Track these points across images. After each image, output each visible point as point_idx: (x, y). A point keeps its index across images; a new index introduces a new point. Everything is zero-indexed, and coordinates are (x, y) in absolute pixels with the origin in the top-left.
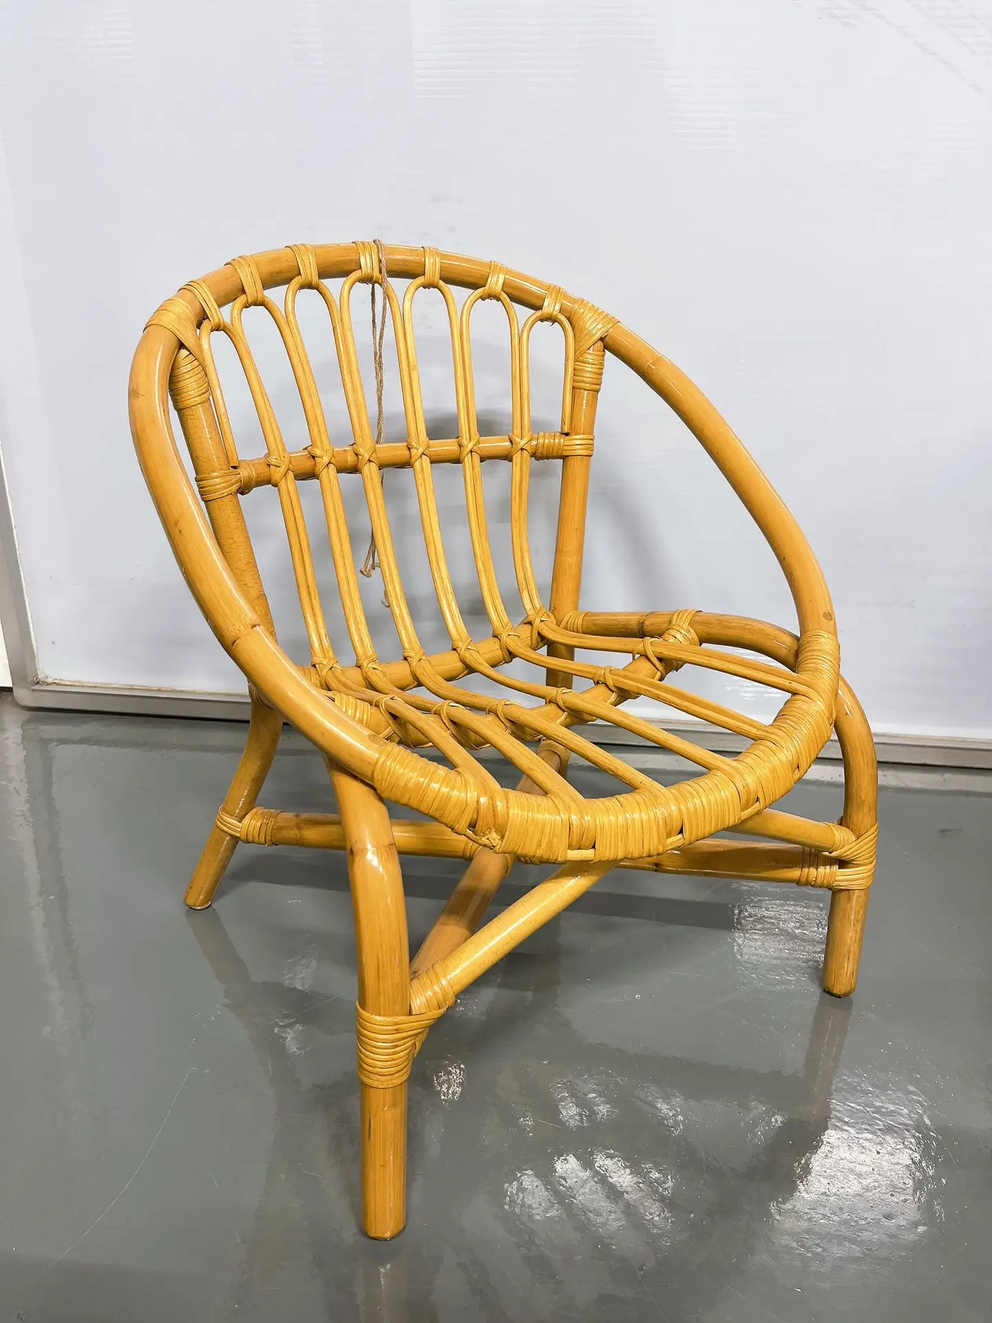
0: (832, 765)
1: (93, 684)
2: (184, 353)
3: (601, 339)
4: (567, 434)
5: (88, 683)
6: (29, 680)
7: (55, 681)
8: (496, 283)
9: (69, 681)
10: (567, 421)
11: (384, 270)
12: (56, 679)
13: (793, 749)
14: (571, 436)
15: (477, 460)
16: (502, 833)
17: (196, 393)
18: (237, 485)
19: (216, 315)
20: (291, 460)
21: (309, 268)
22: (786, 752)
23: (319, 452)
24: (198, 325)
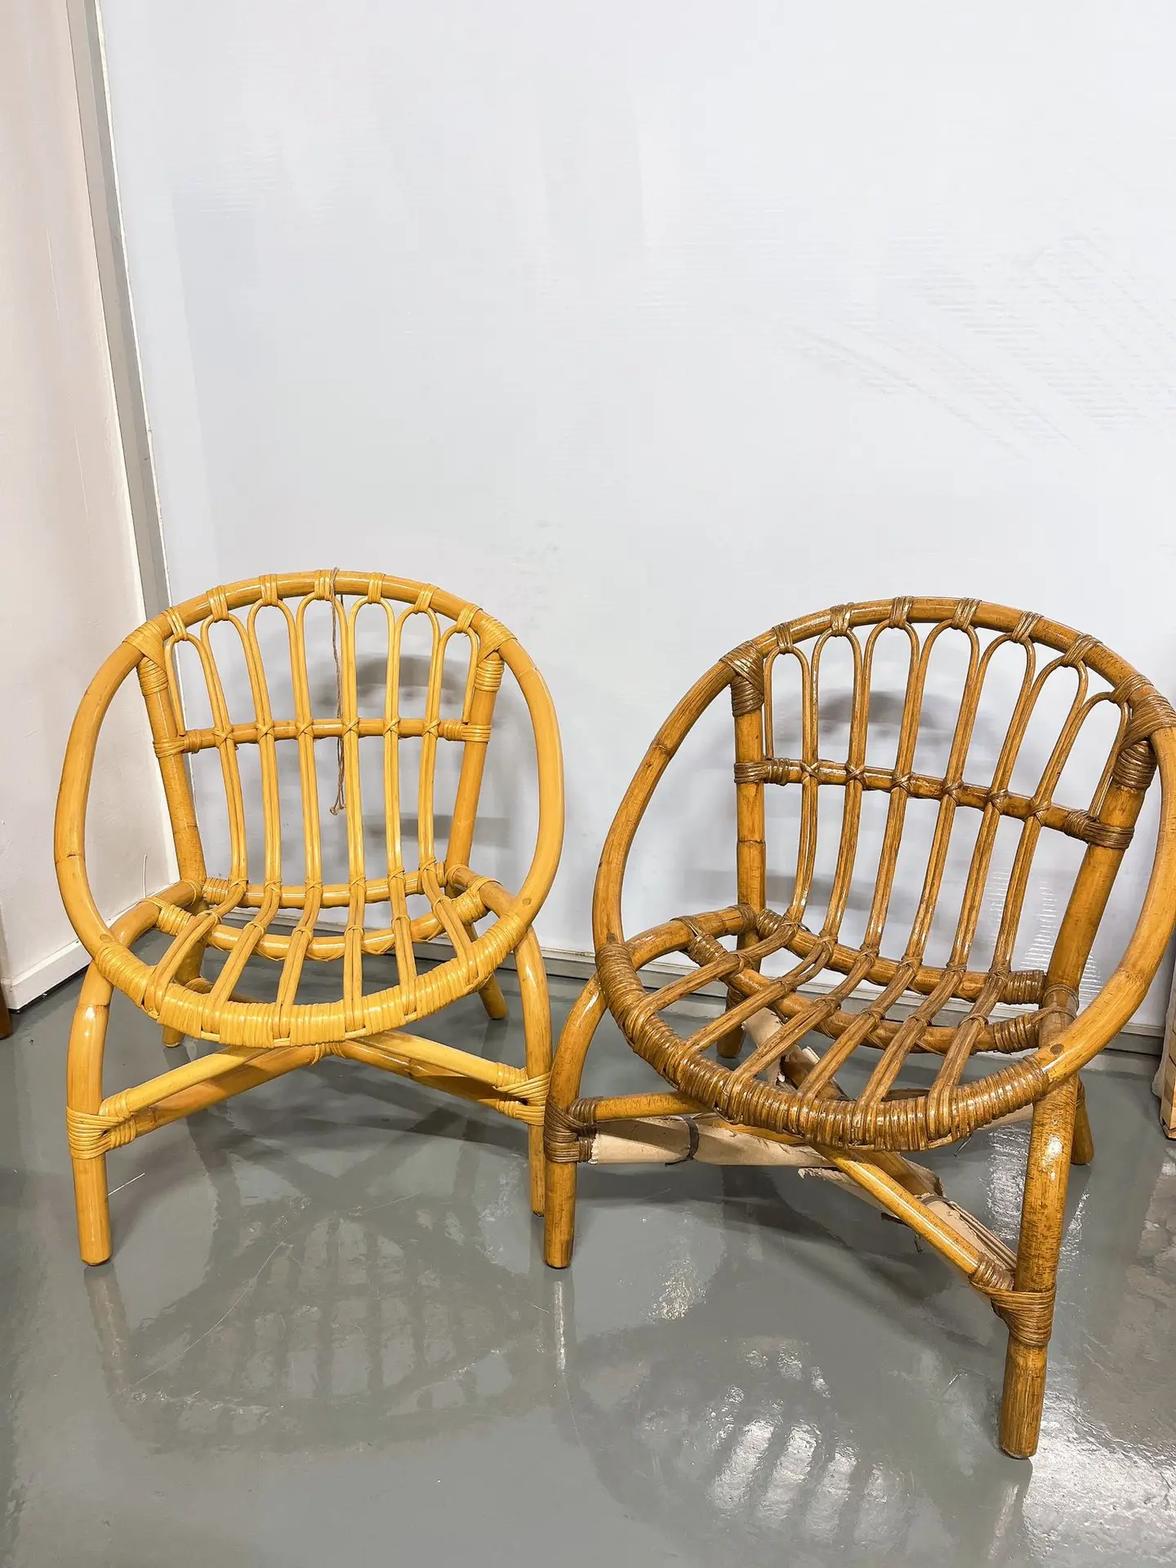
2: (145, 659)
3: (497, 651)
4: (466, 724)
8: (423, 600)
11: (333, 589)
13: (412, 997)
14: (469, 726)
15: (395, 736)
16: (158, 1011)
17: (153, 685)
18: (181, 748)
19: (180, 630)
20: (232, 731)
21: (269, 591)
22: (404, 998)
23: (260, 726)
24: (166, 638)
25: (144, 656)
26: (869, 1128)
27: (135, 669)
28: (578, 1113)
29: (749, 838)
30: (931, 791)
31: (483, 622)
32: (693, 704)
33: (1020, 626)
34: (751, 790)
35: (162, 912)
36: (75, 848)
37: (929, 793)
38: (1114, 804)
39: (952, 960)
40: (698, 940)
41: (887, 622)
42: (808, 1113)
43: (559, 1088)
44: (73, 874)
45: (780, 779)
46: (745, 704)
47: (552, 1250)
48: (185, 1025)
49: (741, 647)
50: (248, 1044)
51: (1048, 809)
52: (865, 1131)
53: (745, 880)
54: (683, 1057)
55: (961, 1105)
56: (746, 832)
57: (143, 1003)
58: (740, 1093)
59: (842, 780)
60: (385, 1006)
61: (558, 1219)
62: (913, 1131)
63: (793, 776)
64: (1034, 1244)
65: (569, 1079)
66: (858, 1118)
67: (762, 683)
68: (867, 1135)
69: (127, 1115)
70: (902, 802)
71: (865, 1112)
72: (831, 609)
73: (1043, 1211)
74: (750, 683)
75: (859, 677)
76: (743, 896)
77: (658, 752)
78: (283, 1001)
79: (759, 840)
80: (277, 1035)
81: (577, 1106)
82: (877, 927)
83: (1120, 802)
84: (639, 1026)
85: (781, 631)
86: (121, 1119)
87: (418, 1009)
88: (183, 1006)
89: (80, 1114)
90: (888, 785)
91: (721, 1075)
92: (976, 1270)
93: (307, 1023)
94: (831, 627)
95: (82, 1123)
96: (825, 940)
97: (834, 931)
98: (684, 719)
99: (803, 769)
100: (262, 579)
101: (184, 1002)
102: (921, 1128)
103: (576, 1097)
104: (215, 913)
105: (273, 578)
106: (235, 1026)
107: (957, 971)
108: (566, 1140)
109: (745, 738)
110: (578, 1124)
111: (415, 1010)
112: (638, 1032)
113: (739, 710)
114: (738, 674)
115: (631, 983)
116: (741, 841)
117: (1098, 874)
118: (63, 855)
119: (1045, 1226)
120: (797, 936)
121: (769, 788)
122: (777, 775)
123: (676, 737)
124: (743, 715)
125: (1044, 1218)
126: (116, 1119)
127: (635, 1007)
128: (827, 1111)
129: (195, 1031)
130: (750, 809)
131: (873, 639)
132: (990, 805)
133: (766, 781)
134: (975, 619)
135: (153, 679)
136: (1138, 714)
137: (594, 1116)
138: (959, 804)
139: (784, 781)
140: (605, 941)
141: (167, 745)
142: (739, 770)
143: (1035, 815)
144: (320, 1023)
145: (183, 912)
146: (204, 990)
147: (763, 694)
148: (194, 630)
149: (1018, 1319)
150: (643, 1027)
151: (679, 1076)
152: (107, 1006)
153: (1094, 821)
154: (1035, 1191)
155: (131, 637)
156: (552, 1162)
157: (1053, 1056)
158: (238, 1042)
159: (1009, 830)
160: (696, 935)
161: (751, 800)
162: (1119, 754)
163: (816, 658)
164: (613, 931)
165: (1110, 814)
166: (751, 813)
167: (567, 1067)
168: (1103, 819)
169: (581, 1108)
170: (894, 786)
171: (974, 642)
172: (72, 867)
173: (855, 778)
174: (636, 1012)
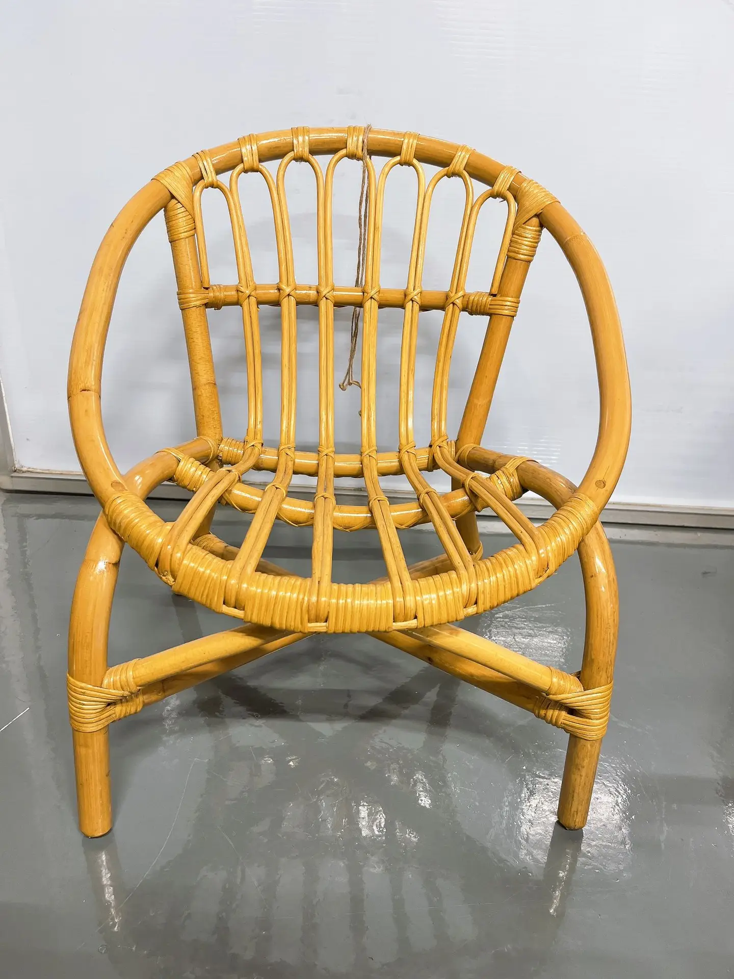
0: (619, 528)
1: (59, 471)
2: (174, 201)
3: (537, 216)
4: (495, 295)
5: (56, 471)
6: (9, 469)
7: (29, 470)
8: (459, 163)
9: (40, 469)
10: (497, 284)
11: (365, 148)
12: (29, 468)
13: (473, 585)
14: (498, 297)
15: (417, 307)
16: (174, 577)
17: (182, 230)
18: (206, 301)
19: (210, 176)
20: (255, 289)
21: (302, 145)
22: (465, 588)
23: (284, 286)
24: (195, 183)
25: (173, 197)
27: (162, 212)
31: (524, 184)
35: (181, 464)
36: (91, 382)
44: (86, 411)
48: (205, 596)
50: (277, 625)
57: (157, 565)
60: (441, 593)
69: (134, 689)
78: (321, 578)
80: (313, 617)
86: (126, 693)
87: (480, 602)
88: (204, 572)
89: (83, 685)
93: (350, 605)
95: (84, 694)
100: (295, 132)
101: (206, 569)
104: (235, 471)
105: (306, 131)
106: (264, 603)
111: (476, 603)
118: (76, 391)
126: (120, 693)
129: (217, 603)
135: (182, 223)
141: (192, 295)
144: (365, 607)
145: (202, 467)
146: (226, 556)
148: (224, 178)
152: (116, 564)
155: (161, 175)
158: (267, 622)
172: (87, 403)
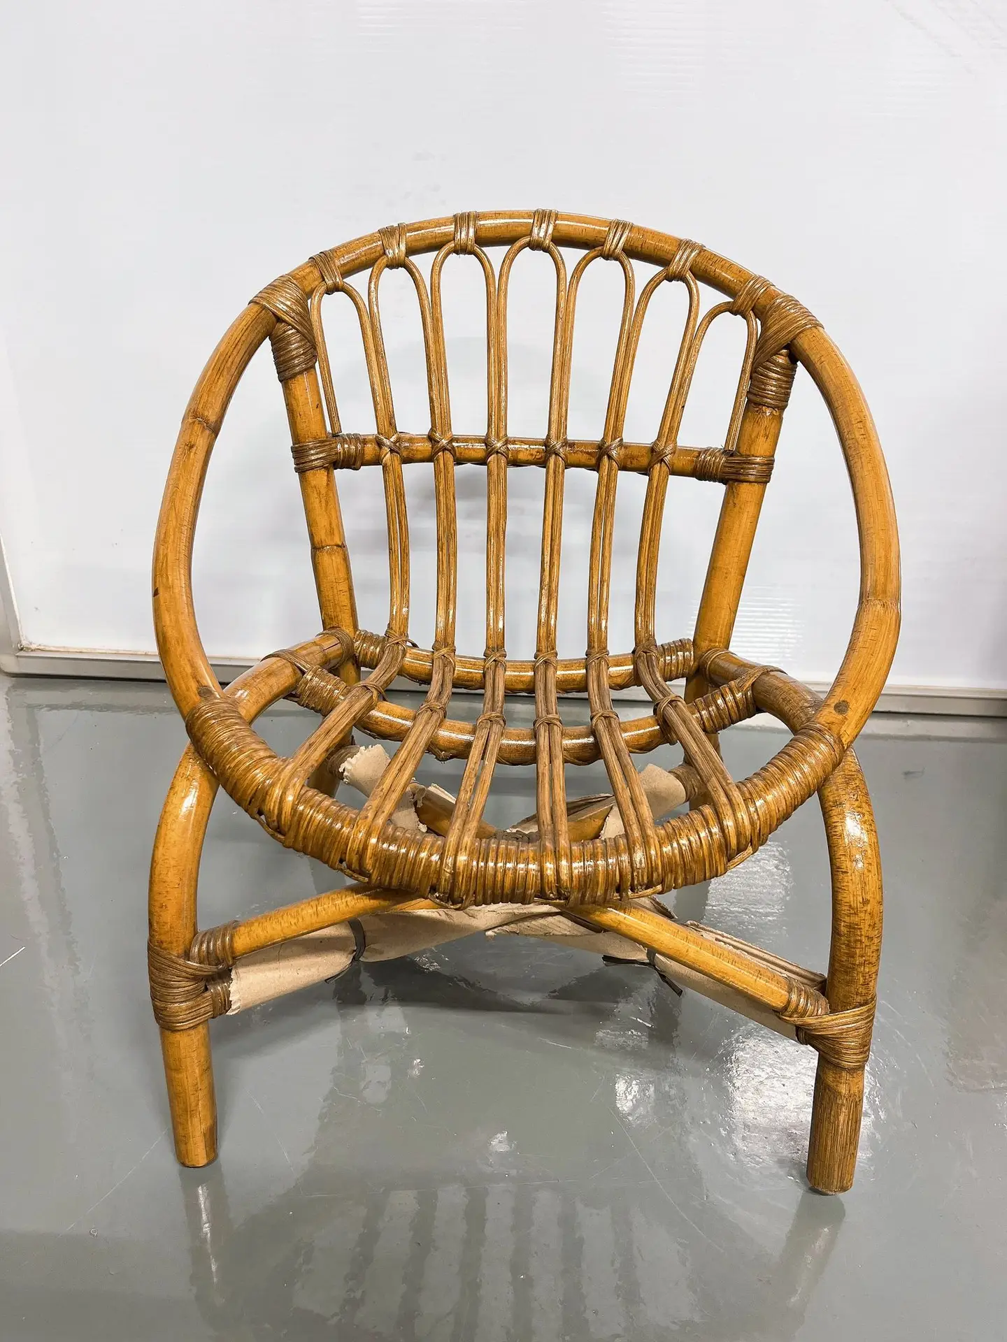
6: (14, 647)
7: (39, 648)
9: (54, 647)
12: (40, 645)
26: (657, 865)
28: (205, 953)
29: (329, 542)
30: (532, 455)
32: (230, 360)
33: (611, 235)
34: (318, 478)
37: (530, 458)
38: (756, 430)
39: (590, 646)
40: (309, 677)
41: (452, 245)
42: (570, 868)
43: (167, 928)
45: (351, 462)
46: (290, 364)
47: (191, 1146)
49: (275, 283)
51: (674, 453)
52: (652, 869)
53: (331, 597)
54: (368, 835)
55: (759, 803)
56: (322, 535)
58: (467, 865)
59: (427, 454)
61: (193, 1104)
62: (710, 854)
63: (368, 457)
64: (858, 951)
65: (180, 911)
66: (639, 856)
67: (311, 330)
68: (655, 875)
70: (502, 474)
71: (646, 843)
72: (379, 232)
73: (865, 908)
74: (298, 331)
75: (429, 320)
76: (331, 619)
77: (197, 428)
79: (340, 544)
81: (201, 945)
82: (497, 623)
83: (763, 427)
84: (287, 808)
85: (321, 261)
90: (481, 455)
91: (432, 846)
92: (789, 1002)
94: (384, 253)
96: (443, 653)
97: (450, 641)
98: (223, 383)
99: (380, 444)
102: (720, 846)
103: (195, 933)
107: (602, 658)
108: (189, 996)
109: (300, 409)
110: (209, 969)
112: (289, 817)
113: (286, 374)
114: (279, 320)
115: (256, 751)
116: (316, 549)
117: (745, 516)
119: (870, 925)
120: (408, 655)
121: (340, 474)
122: (350, 456)
123: (217, 407)
124: (294, 376)
125: (868, 917)
127: (273, 785)
128: (594, 856)
130: (324, 505)
131: (436, 269)
132: (605, 458)
133: (337, 464)
134: (556, 234)
136: (770, 322)
137: (233, 952)
138: (568, 466)
139: (359, 463)
140: (197, 698)
142: (299, 453)
143: (662, 460)
147: (315, 349)
149: (838, 1043)
150: (294, 809)
151: (369, 863)
153: (732, 455)
154: (852, 887)
156: (174, 1031)
157: (840, 717)
159: (631, 486)
160: (303, 673)
161: (323, 491)
162: (754, 371)
163: (373, 295)
164: (204, 683)
165: (752, 442)
166: (326, 510)
167: (175, 893)
168: (743, 450)
169: (208, 947)
170: (489, 455)
171: (558, 265)
173: (444, 449)
174: (277, 792)
